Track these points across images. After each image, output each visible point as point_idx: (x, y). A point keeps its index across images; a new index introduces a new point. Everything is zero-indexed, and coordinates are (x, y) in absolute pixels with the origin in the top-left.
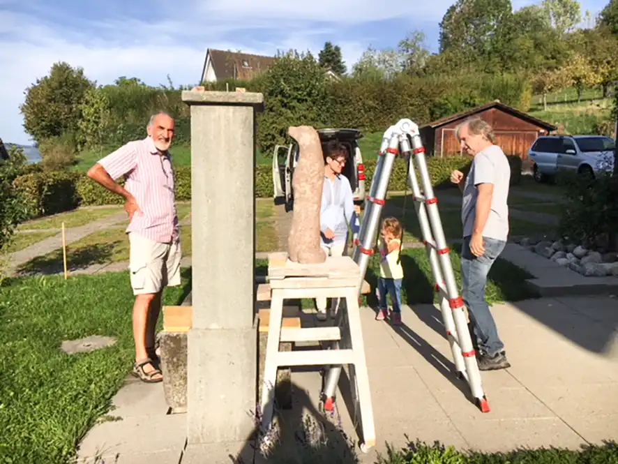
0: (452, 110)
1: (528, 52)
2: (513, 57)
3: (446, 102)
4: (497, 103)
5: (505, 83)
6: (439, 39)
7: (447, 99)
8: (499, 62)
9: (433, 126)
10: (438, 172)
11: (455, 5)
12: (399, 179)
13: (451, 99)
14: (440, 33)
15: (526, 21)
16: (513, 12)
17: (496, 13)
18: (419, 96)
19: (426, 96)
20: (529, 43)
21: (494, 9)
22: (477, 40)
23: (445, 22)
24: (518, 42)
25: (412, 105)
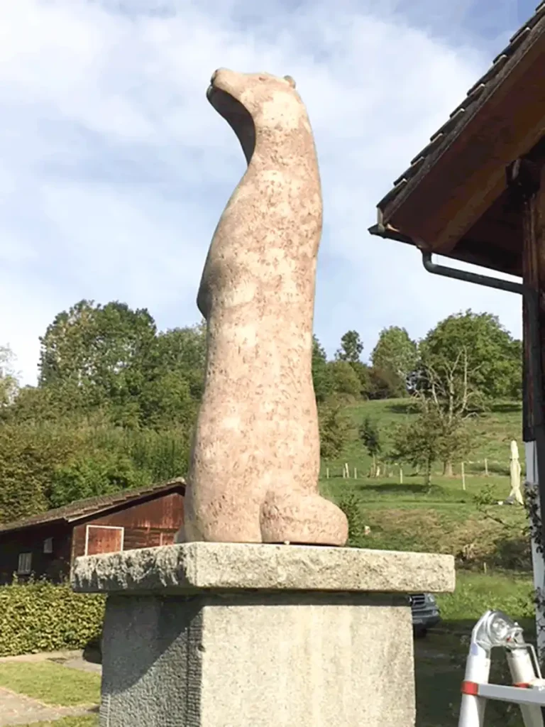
0: (88, 490)
1: (182, 399)
2: (160, 404)
3: (78, 473)
4: (180, 483)
5: (170, 448)
6: (40, 362)
7: (78, 469)
8: (138, 411)
9: (70, 520)
10: (94, 614)
11: (68, 311)
12: (15, 631)
13: (85, 468)
14: (42, 353)
15: (176, 351)
16: (157, 334)
17: (131, 333)
18: (25, 459)
19: (39, 461)
20: (183, 386)
21: (131, 328)
22: (102, 372)
23: (51, 336)
24: (168, 381)
25: (10, 475)
